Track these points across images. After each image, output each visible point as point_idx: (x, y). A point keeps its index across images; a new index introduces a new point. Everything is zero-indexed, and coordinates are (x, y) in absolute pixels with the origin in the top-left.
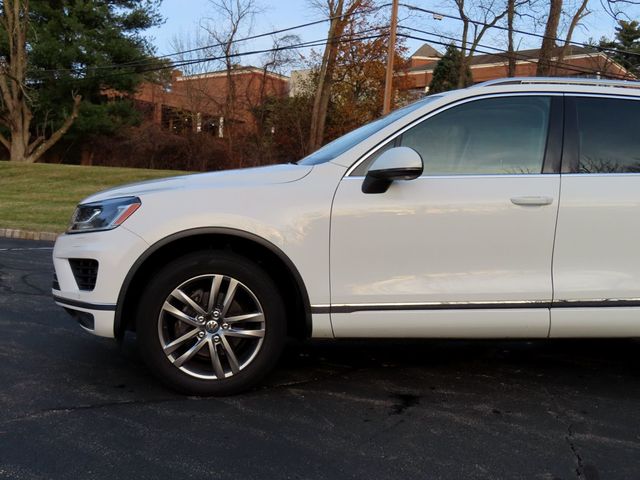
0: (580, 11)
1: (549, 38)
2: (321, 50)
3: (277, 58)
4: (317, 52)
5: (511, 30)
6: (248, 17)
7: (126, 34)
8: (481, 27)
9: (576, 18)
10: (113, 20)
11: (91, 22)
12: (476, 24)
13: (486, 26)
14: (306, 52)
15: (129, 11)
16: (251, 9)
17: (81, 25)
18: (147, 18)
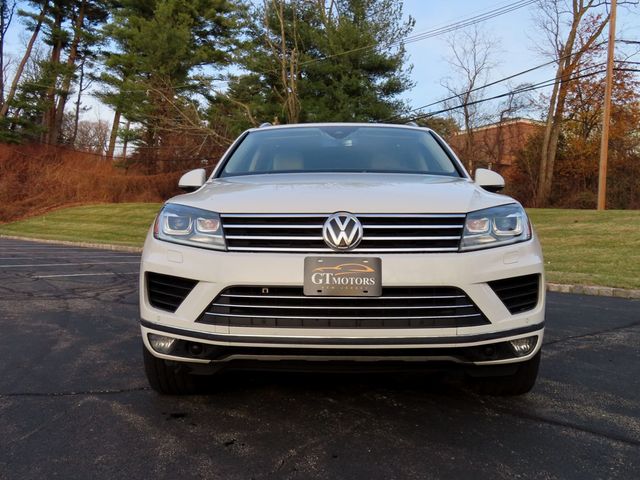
3: (513, 105)
4: (546, 95)
6: (483, 71)
7: (385, 99)
10: (373, 89)
11: (354, 92)
14: (535, 95)
15: (385, 81)
16: (485, 66)
17: (347, 96)
18: (400, 84)
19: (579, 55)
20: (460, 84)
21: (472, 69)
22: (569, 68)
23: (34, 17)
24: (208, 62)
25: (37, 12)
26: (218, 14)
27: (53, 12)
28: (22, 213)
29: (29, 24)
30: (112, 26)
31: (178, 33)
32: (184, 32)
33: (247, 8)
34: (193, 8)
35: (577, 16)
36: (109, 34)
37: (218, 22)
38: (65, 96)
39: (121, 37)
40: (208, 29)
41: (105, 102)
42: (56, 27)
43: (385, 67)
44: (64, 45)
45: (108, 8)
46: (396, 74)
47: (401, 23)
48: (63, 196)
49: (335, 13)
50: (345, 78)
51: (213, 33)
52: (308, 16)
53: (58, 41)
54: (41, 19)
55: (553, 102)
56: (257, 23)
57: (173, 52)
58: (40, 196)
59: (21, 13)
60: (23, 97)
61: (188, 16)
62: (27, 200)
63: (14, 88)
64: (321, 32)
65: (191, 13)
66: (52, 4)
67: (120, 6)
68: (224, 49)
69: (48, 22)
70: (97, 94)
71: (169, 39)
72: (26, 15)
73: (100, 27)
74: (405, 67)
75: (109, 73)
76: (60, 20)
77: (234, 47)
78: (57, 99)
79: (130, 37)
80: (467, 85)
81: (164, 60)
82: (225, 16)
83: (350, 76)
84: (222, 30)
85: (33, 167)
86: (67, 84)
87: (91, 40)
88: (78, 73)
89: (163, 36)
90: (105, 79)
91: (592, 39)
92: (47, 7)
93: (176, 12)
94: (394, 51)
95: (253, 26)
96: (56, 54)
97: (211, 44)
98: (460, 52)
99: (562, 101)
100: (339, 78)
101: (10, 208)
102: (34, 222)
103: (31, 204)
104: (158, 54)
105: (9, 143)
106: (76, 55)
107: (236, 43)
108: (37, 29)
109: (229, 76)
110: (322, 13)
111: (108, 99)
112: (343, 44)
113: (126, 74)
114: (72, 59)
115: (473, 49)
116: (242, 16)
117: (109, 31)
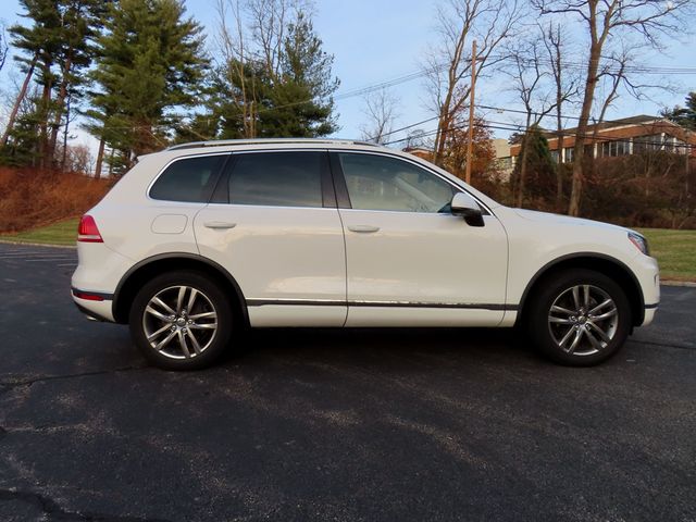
0: (611, 96)
1: (584, 118)
2: (433, 137)
5: (559, 117)
6: (389, 120)
8: (539, 116)
9: (608, 101)
12: (536, 114)
13: (544, 114)
14: (425, 139)
15: (320, 124)
16: (391, 116)
18: (330, 128)
19: (454, 111)
20: (373, 130)
21: (381, 118)
22: (447, 120)
23: (28, 62)
24: (178, 104)
25: (30, 57)
26: (186, 66)
27: (44, 58)
28: (30, 224)
29: (23, 67)
30: (97, 72)
31: (156, 81)
32: (161, 80)
33: (208, 62)
34: (165, 60)
35: (452, 83)
36: (95, 78)
37: (186, 72)
38: (56, 127)
39: (104, 81)
40: (178, 77)
41: (92, 134)
42: (46, 70)
43: (320, 114)
44: (53, 85)
45: (92, 57)
46: (327, 120)
47: (330, 82)
48: (63, 211)
49: (281, 72)
50: (290, 122)
51: (182, 80)
52: (260, 74)
53: (48, 81)
54: (33, 63)
55: (436, 144)
56: (220, 77)
57: (151, 96)
58: (44, 210)
59: (16, 58)
60: (20, 128)
61: (162, 67)
62: (33, 214)
63: (13, 120)
64: (271, 86)
65: (164, 64)
66: (42, 51)
67: (103, 55)
68: (192, 93)
69: (39, 66)
70: (84, 126)
71: (148, 85)
72: (22, 60)
73: (84, 71)
74: (333, 115)
75: (95, 109)
76: (49, 63)
77: (199, 92)
78: (49, 130)
79: (113, 81)
80: (378, 131)
81: (145, 103)
82: (192, 66)
83: (294, 121)
84: (190, 77)
85: (33, 186)
86: (59, 118)
87: (78, 81)
88: (66, 108)
89: (143, 84)
90: (89, 114)
91: (462, 101)
92: (38, 53)
93: (152, 63)
94: (326, 103)
95: (217, 80)
96: (47, 92)
97: (181, 88)
98: (372, 105)
99: (442, 144)
100: (285, 122)
101: (20, 220)
102: (43, 232)
103: (37, 217)
104: (140, 97)
105: (10, 166)
106: (64, 94)
107: (201, 88)
108: (31, 71)
109: (196, 115)
110: (270, 71)
111: (94, 130)
112: (288, 97)
113: (109, 112)
114: (61, 96)
115: (382, 104)
116: (206, 68)
117: (95, 76)
